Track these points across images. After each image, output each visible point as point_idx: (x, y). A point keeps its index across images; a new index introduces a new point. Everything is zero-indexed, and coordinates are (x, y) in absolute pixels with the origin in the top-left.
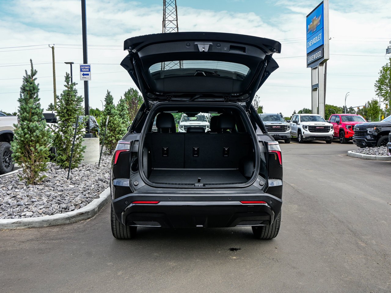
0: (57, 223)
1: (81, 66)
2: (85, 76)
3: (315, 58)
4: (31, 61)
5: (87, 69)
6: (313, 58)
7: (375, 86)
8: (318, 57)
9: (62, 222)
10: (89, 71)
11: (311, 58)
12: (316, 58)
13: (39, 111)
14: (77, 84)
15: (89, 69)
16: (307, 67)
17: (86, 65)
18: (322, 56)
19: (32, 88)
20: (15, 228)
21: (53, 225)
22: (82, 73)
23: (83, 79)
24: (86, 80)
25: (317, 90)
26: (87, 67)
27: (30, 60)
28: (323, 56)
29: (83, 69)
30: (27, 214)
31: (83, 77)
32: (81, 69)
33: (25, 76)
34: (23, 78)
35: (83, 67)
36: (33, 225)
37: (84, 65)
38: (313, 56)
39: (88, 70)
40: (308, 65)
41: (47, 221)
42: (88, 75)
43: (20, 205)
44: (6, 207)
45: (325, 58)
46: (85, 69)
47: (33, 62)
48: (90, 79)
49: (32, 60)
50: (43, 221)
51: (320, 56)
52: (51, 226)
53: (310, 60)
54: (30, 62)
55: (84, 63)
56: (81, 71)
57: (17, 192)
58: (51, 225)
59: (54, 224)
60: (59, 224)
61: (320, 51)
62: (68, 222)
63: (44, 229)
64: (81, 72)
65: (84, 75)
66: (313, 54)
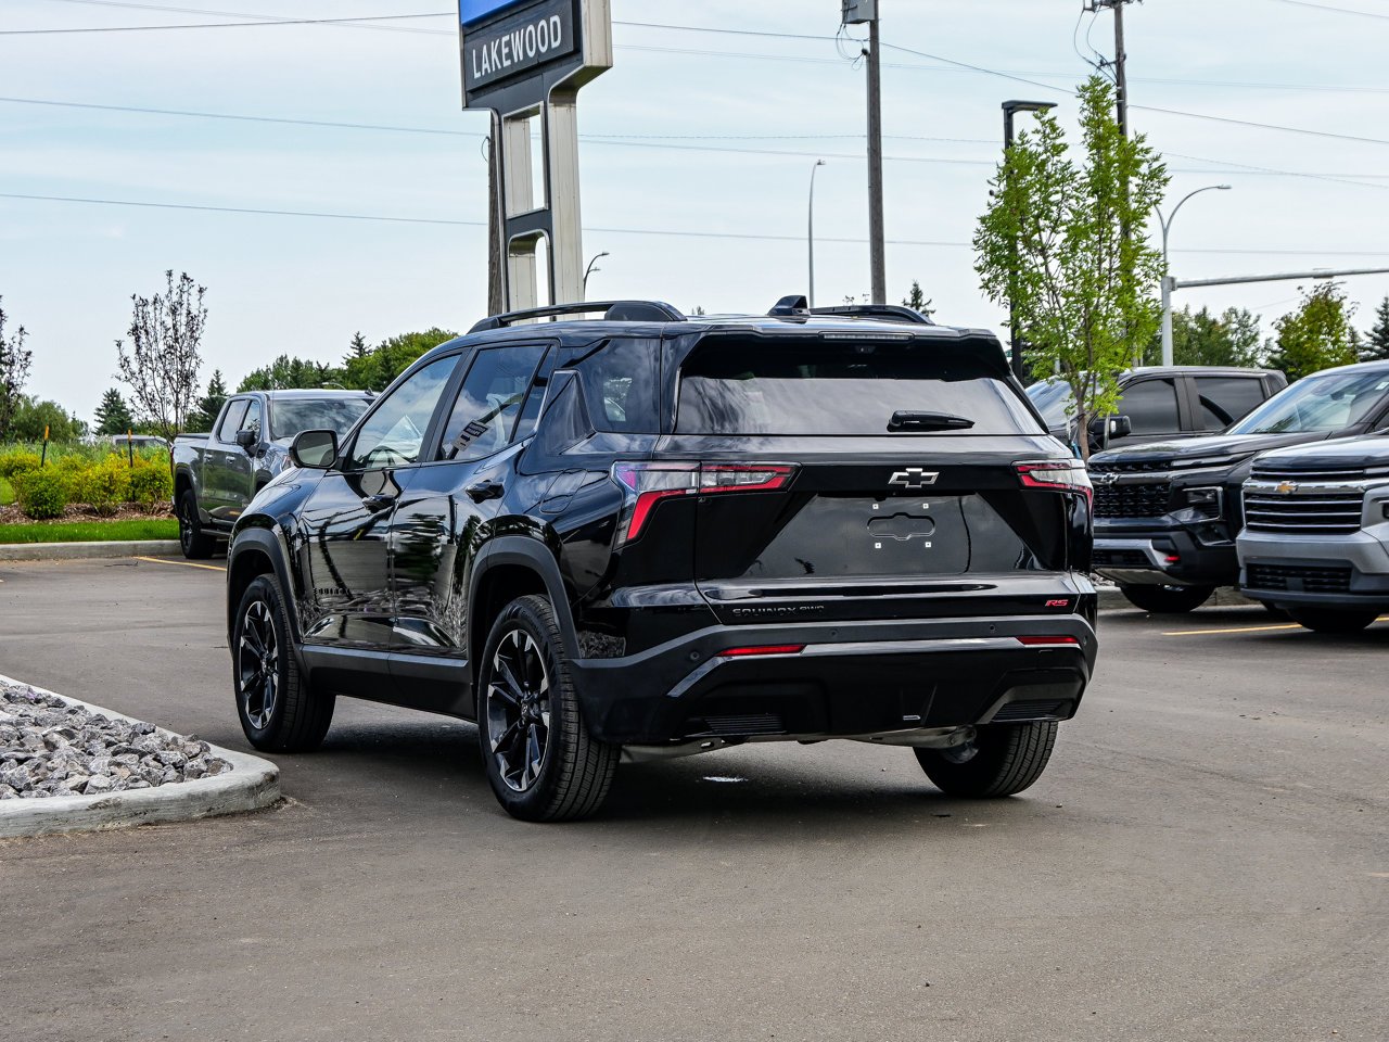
0: (227, 808)
3: (518, 54)
6: (510, 56)
7: (975, 243)
8: (543, 50)
9: (240, 803)
11: (494, 55)
12: (531, 54)
16: (467, 106)
18: (571, 49)
20: (99, 827)
21: (220, 815)
25: (532, 249)
28: (578, 50)
36: (161, 814)
38: (508, 44)
40: (474, 94)
45: (590, 57)
51: (555, 45)
52: (214, 817)
53: (485, 66)
59: (222, 810)
60: (233, 808)
61: (555, 19)
62: (252, 803)
63: (193, 826)
66: (508, 31)
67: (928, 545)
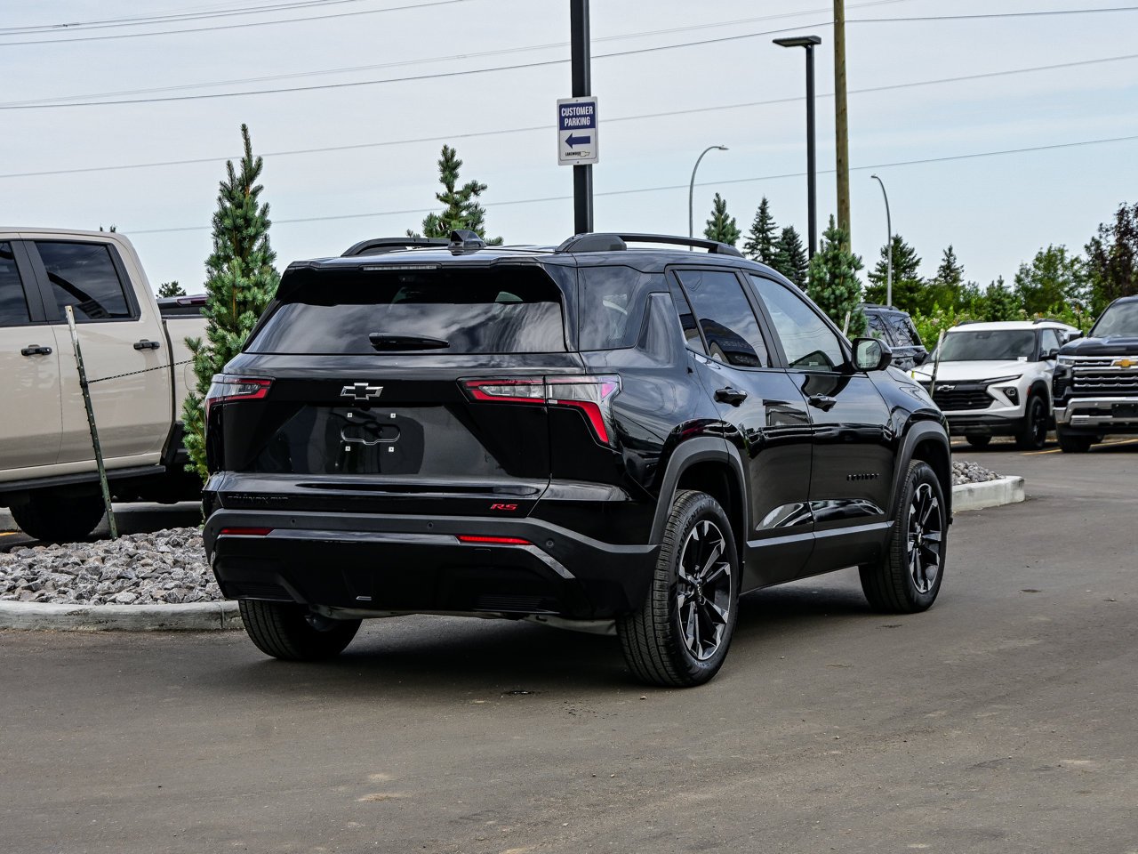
0: (181, 625)
1: (561, 107)
2: (576, 148)
4: (244, 129)
5: (585, 116)
9: (198, 623)
10: (593, 125)
13: (260, 297)
14: (484, 188)
15: (593, 117)
17: (581, 100)
19: (240, 222)
20: (74, 628)
21: (170, 630)
22: (567, 133)
23: (570, 157)
24: (582, 163)
26: (582, 111)
27: (240, 128)
29: (569, 117)
30: (118, 599)
31: (569, 150)
32: (562, 119)
33: (227, 181)
34: (219, 187)
35: (568, 112)
36: (118, 624)
37: (574, 101)
39: (586, 121)
41: (156, 615)
42: (586, 140)
43: (123, 577)
44: (85, 579)
46: (576, 116)
47: (250, 133)
48: (596, 158)
49: (248, 126)
50: (144, 614)
52: (164, 631)
54: (240, 132)
55: (575, 94)
56: (562, 127)
57: (162, 553)
58: (164, 627)
59: (174, 626)
60: (187, 627)
62: (215, 624)
63: (146, 635)
64: (563, 132)
65: (571, 141)
67: (391, 449)
